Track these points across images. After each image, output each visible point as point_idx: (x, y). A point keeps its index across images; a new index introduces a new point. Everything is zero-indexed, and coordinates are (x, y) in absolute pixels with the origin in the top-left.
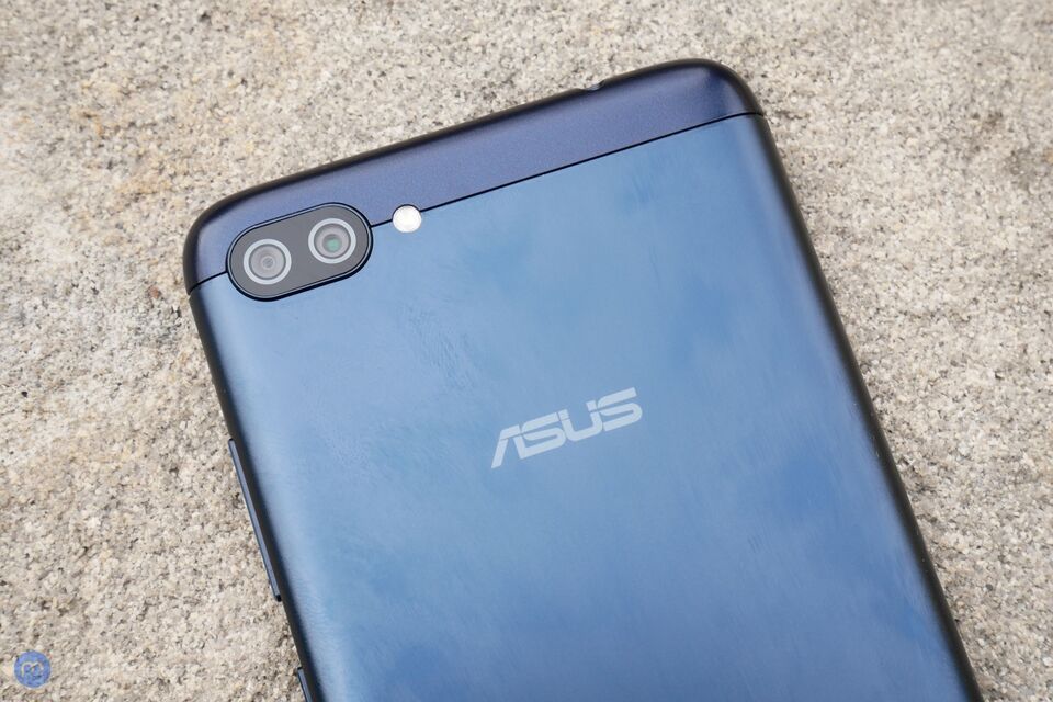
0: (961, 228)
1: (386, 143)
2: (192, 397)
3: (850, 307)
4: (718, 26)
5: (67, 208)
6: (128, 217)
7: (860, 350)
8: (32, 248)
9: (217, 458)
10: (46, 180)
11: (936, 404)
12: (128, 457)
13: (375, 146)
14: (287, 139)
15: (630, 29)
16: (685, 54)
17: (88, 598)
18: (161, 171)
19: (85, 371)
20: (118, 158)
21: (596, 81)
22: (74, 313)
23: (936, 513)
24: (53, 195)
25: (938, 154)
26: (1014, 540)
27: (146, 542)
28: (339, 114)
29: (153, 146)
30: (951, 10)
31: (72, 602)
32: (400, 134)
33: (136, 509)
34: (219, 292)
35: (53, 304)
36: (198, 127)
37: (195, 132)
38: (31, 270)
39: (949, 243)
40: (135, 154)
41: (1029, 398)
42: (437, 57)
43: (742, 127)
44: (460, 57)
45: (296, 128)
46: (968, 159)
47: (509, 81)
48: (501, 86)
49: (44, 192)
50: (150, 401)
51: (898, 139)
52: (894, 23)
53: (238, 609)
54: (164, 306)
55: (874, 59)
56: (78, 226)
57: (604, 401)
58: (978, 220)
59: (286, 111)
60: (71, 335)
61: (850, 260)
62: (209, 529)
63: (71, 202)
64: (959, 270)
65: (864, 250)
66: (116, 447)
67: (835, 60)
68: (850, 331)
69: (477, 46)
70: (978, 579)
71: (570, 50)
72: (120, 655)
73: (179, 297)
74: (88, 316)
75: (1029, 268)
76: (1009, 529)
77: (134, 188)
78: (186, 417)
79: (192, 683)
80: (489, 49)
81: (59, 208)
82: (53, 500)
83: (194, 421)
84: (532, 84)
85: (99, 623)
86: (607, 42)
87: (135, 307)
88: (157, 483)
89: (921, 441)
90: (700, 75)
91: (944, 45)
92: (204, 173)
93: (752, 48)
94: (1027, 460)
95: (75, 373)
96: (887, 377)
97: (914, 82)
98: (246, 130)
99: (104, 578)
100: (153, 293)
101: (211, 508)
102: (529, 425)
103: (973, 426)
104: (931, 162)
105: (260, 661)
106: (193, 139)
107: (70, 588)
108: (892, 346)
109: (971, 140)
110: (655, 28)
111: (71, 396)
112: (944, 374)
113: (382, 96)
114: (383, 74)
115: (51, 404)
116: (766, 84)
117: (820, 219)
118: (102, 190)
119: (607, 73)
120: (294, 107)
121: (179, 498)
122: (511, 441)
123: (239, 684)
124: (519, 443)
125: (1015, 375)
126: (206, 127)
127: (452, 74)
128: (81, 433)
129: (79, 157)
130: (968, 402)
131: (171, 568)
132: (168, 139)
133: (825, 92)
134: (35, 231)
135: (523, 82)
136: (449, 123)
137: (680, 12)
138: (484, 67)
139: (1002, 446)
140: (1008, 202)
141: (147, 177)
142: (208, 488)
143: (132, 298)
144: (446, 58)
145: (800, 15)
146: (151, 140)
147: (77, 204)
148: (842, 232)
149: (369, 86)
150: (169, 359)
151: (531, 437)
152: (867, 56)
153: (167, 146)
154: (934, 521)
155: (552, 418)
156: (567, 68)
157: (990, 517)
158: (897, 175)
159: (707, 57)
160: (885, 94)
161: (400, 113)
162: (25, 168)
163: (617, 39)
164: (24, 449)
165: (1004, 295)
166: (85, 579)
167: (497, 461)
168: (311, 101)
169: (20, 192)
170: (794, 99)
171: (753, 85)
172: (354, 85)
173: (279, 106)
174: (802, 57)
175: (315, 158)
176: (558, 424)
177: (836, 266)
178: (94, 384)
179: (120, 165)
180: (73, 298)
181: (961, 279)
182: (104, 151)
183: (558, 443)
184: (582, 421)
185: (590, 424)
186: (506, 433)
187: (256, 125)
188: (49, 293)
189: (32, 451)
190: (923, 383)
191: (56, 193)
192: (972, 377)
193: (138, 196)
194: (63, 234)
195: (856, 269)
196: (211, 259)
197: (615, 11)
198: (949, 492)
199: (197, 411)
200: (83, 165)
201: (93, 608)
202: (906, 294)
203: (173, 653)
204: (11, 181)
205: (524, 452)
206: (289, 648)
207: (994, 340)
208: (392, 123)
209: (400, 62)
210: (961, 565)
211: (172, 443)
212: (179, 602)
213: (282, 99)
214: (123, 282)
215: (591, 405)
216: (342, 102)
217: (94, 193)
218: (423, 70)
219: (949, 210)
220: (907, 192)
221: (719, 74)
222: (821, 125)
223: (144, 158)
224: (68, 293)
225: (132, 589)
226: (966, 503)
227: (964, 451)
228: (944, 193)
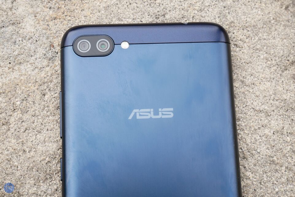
0: (276, 90)
1: (126, 23)
2: (54, 77)
3: (239, 103)
4: (225, 16)
5: (35, 16)
6: (51, 23)
7: (238, 115)
8: (23, 24)
9: (56, 95)
10: (32, 7)
11: (255, 136)
12: (33, 88)
13: (122, 23)
14: (99, 14)
15: (201, 10)
16: (214, 21)
17: (11, 123)
18: (63, 13)
19: (28, 62)
20: (53, 7)
21: (187, 22)
22: (29, 45)
23: (246, 166)
24: (33, 12)
25: (275, 68)
26: (265, 179)
27: (31, 112)
28: (115, 11)
29: (63, 6)
30: (290, 29)
31: (7, 123)
32: (130, 21)
33: (31, 102)
34: (69, 51)
35: (24, 41)
36: (77, 4)
37: (75, 6)
38: (21, 30)
39: (271, 93)
40: (58, 7)
41: (281, 142)
42: (146, 3)
43: (223, 46)
44: (152, 5)
45: (103, 12)
46: (283, 72)
47: (164, 15)
48: (161, 16)
49: (31, 10)
50: (43, 74)
51: (265, 61)
52: (273, 29)
53: (50, 137)
54: (54, 50)
55: (265, 37)
56: (37, 22)
57: (164, 110)
58: (281, 89)
59: (101, 7)
60: (27, 51)
61: (243, 90)
62: (49, 113)
63: (37, 15)
64: (271, 101)
65: (247, 88)
66: (30, 84)
67: (254, 34)
68: (237, 109)
69: (158, 3)
70: (252, 187)
71: (183, 11)
72: (15, 141)
73: (58, 49)
74: (33, 47)
75: (291, 106)
76: (265, 175)
77: (55, 16)
78: (51, 81)
79: (32, 153)
80: (161, 5)
81: (33, 16)
82: (9, 94)
83: (53, 83)
84: (168, 19)
85: (12, 130)
86: (194, 12)
87: (46, 48)
88: (38, 97)
89: (247, 145)
90: (216, 28)
91: (285, 39)
92: (74, 17)
93: (232, 25)
94: (275, 158)
95: (25, 61)
96: (243, 125)
97: (274, 46)
98: (89, 9)
99: (17, 119)
100: (52, 46)
101: (51, 108)
102: (142, 110)
103: (263, 145)
104: (272, 70)
105: (52, 153)
106: (74, 7)
107: (7, 119)
108: (247, 117)
109: (285, 66)
110: (207, 12)
111: (22, 67)
112: (259, 128)
113: (128, 10)
114: (130, 4)
115: (16, 68)
116: (233, 36)
117: (238, 77)
118: (46, 14)
119: (191, 21)
120: (104, 6)
121: (43, 103)
122: (136, 113)
123: (44, 157)
124: (138, 114)
125: (279, 134)
126: (79, 5)
127: (149, 9)
128: (22, 78)
129: (42, 4)
130: (263, 138)
131: (36, 121)
132: (68, 5)
133: (249, 42)
134: (25, 20)
135: (167, 17)
136: (144, 22)
137: (216, 9)
138: (158, 9)
139: (269, 152)
140: (290, 86)
141: (59, 14)
142: (51, 102)
143: (46, 45)
144: (149, 4)
145: (248, 19)
146: (63, 4)
147: (39, 16)
148: (243, 82)
149: (126, 6)
150: (51, 65)
151: (141, 114)
152: (263, 36)
153: (67, 7)
154: (245, 167)
155: (148, 110)
156: (180, 16)
157: (260, 171)
158: (262, 70)
159: (219, 24)
160: (265, 48)
161: (132, 16)
162: (27, 3)
163: (196, 12)
164: (6, 78)
165: (282, 111)
166: (12, 117)
167: (130, 118)
168: (109, 6)
169: (24, 8)
170: (240, 42)
171: (230, 35)
172: (122, 4)
173: (100, 4)
174: (245, 31)
175: (106, 22)
176: (150, 112)
177: (238, 91)
178: (29, 66)
179: (53, 9)
180: (30, 41)
181: (271, 104)
182: (50, 4)
183: (148, 117)
184: (156, 113)
185: (158, 115)
186: (135, 111)
187: (92, 8)
188: (24, 38)
189: (7, 79)
190: (253, 129)
191: (34, 12)
192: (267, 131)
193: (55, 19)
194: (32, 23)
195: (243, 93)
196: (69, 41)
197: (198, 4)
198: (251, 161)
199: (54, 81)
200: (43, 6)
201: (12, 126)
202: (255, 103)
203: (29, 144)
204: (23, 5)
205: (138, 117)
206: (60, 151)
207: (275, 123)
208: (129, 18)
209: (136, 2)
210: (249, 182)
211: (45, 87)
212: (35, 131)
213: (101, 3)
214: (45, 40)
215: (160, 110)
216: (117, 9)
217: (44, 14)
218: (141, 6)
219: (274, 84)
220: (263, 76)
221: (221, 29)
222: (245, 51)
223: (60, 9)
224: (29, 39)
225: (23, 124)
226: (255, 165)
227: (258, 151)
228: (273, 79)
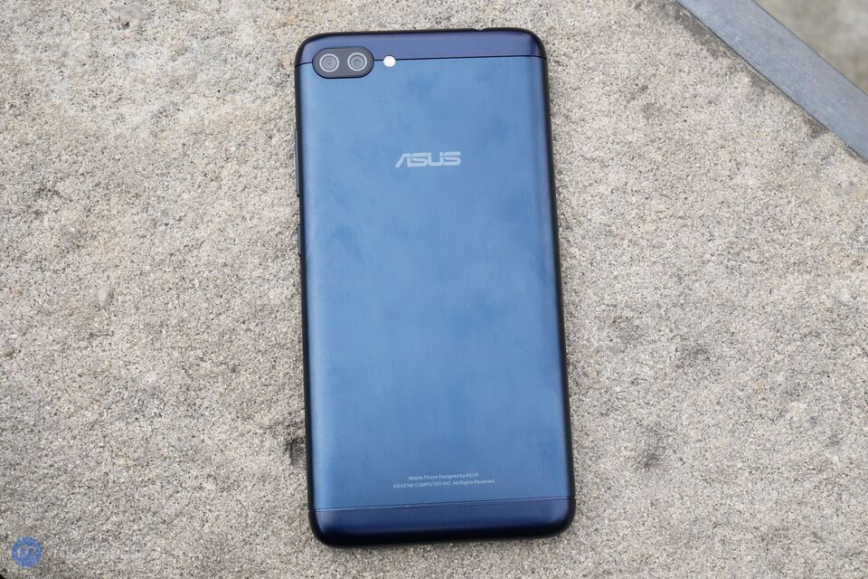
0: (616, 128)
1: (391, 29)
2: (285, 111)
3: (560, 147)
4: (541, 19)
5: (255, 22)
6: (279, 32)
7: (559, 165)
8: (237, 34)
9: (288, 137)
10: (250, 8)
11: (584, 196)
12: (253, 127)
13: (386, 30)
14: (351, 18)
15: (505, 11)
16: (524, 27)
17: (223, 177)
18: (297, 17)
19: (246, 89)
20: (281, 7)
21: (484, 27)
22: (247, 64)
23: (570, 239)
24: (251, 15)
25: (616, 96)
26: (599, 258)
27: (251, 162)
28: (375, 13)
29: (296, 6)
30: (641, 39)
31: (217, 178)
32: (397, 27)
33: (251, 148)
34: (307, 70)
35: (240, 59)
38: (234, 43)
39: (609, 133)
41: (622, 203)
43: (537, 61)
45: (356, 14)
46: (629, 102)
47: (448, 19)
48: (444, 20)
49: (248, 13)
50: (268, 108)
51: (602, 85)
52: (616, 37)
53: (281, 199)
54: (284, 71)
55: (601, 50)
56: (258, 30)
57: (447, 154)
58: (624, 127)
60: (243, 73)
61: (567, 129)
62: (278, 164)
63: (258, 20)
64: (610, 145)
65: (574, 126)
66: (249, 122)
67: (585, 46)
68: (557, 157)
70: (580, 269)
71: (477, 12)
72: (230, 203)
73: (291, 69)
74: (252, 67)
75: (638, 151)
76: (598, 253)
77: (284, 21)
78: (281, 118)
79: (255, 221)
81: (252, 21)
82: (219, 136)
83: (283, 121)
84: (455, 23)
85: (225, 188)
86: (493, 13)
87: (272, 69)
88: (262, 141)
89: (573, 208)
90: (527, 38)
91: (633, 52)
92: (314, 22)
93: (552, 32)
94: (613, 228)
95: (241, 88)
96: (567, 180)
97: (616, 64)
98: (336, 9)
99: (231, 172)
100: (280, 65)
101: (281, 156)
102: (414, 155)
103: (596, 209)
104: (612, 99)
105: (284, 220)
106: (313, 7)
107: (217, 172)
108: (573, 168)
109: (632, 94)
110: (515, 13)
111: (237, 97)
112: (591, 184)
113: (395, 11)
115: (228, 98)
116: (554, 48)
117: (559, 109)
118: (271, 18)
119: (490, 26)
121: (269, 149)
122: (406, 159)
123: (273, 227)
124: (409, 160)
125: (619, 192)
127: (426, 9)
128: (237, 113)
129: (265, 2)
130: (596, 198)
131: (259, 176)
133: (577, 58)
134: (240, 27)
135: (454, 20)
136: (418, 27)
137: (527, 9)
138: (440, 10)
139: (605, 219)
140: (639, 123)
141: (290, 18)
142: (282, 148)
143: (272, 64)
145: (577, 24)
147: (260, 21)
148: (567, 117)
149: (390, 5)
150: (280, 93)
151: (414, 160)
152: (599, 48)
153: (303, 8)
154: (569, 241)
155: (424, 154)
156: (473, 20)
157: (591, 246)
158: (597, 100)
159: (533, 30)
160: (602, 66)
161: (400, 20)
163: (498, 13)
164: (213, 112)
165: (625, 160)
166: (224, 170)
167: (398, 165)
169: (238, 10)
170: (563, 57)
171: (547, 47)
174: (572, 41)
175: (361, 28)
176: (426, 158)
177: (560, 129)
178: (247, 95)
179: (281, 10)
180: (248, 58)
181: (609, 149)
183: (424, 165)
184: (436, 159)
185: (438, 161)
186: (404, 155)
187: (340, 8)
188: (239, 54)
189: (216, 114)
190: (581, 186)
192: (602, 189)
193: (285, 25)
194: (251, 32)
195: (568, 133)
196: (307, 55)
198: (579, 232)
199: (285, 117)
200: (266, 6)
201: (224, 182)
202: (585, 149)
203: (251, 208)
205: (409, 165)
206: (297, 219)
207: (615, 177)
208: (396, 23)
210: (574, 261)
211: (272, 127)
212: (258, 190)
214: (269, 57)
215: (441, 154)
216: (378, 9)
217: (267, 19)
219: (614, 120)
220: (598, 108)
221: (534, 39)
222: (572, 71)
223: (291, 10)
224: (247, 56)
225: (241, 179)
226: (583, 238)
227: (589, 217)
228: (614, 113)
